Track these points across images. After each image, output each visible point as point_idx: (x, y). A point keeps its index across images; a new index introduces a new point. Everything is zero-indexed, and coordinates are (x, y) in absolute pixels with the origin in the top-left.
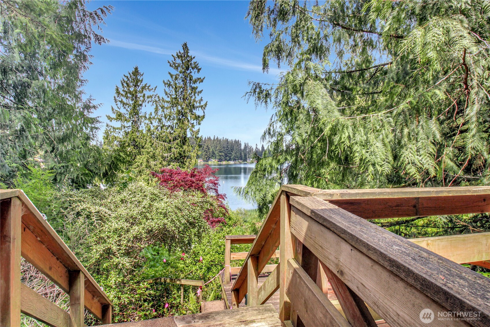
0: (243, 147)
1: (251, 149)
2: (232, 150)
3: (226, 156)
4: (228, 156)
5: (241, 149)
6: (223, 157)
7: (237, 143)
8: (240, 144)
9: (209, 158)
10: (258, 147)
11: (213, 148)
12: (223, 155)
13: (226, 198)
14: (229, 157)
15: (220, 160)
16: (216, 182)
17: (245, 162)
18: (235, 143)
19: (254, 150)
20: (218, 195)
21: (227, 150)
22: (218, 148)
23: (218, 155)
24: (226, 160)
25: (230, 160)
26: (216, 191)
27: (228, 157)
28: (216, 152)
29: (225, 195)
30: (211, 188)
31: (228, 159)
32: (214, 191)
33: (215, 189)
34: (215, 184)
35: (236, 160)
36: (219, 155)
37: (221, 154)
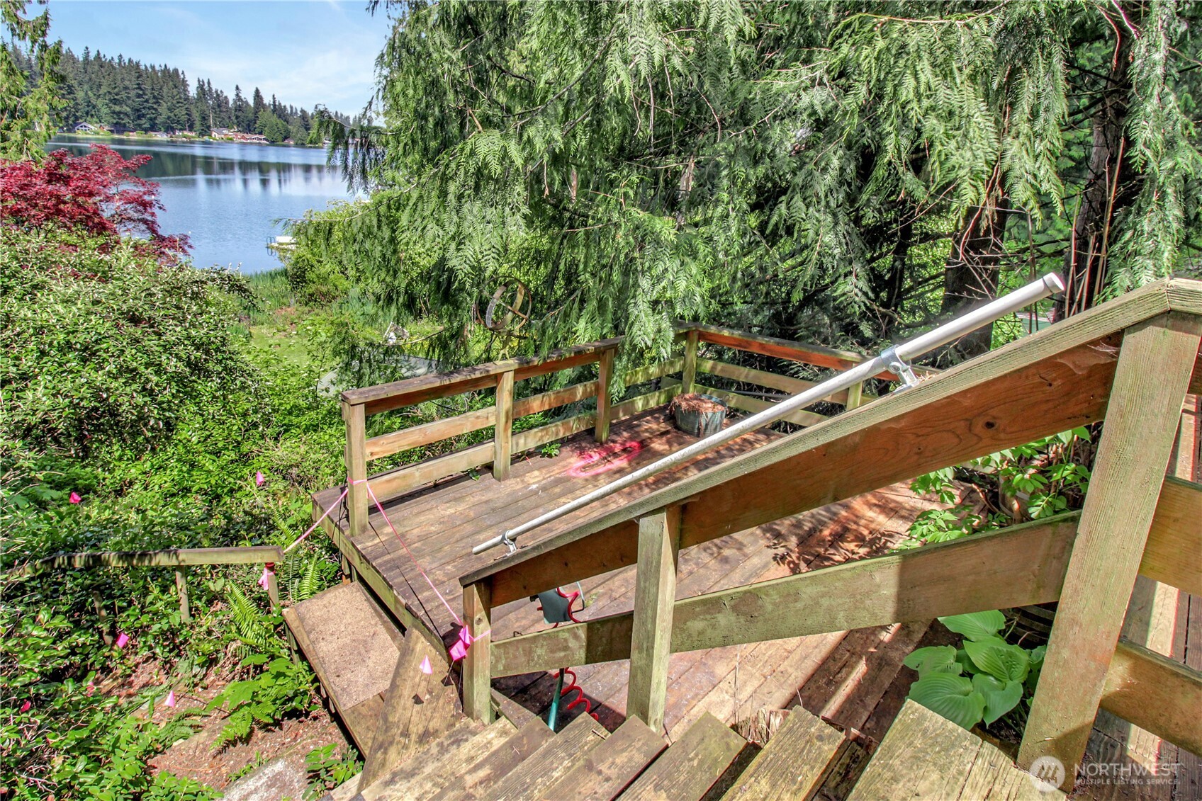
0: (193, 91)
1: (220, 102)
2: (157, 100)
3: (139, 117)
4: (144, 116)
5: (187, 99)
6: (126, 120)
7: (173, 78)
8: (184, 82)
9: (77, 118)
10: (242, 96)
11: (86, 87)
12: (126, 114)
13: (190, 247)
14: (151, 119)
15: (119, 127)
16: (147, 198)
17: (206, 138)
18: (164, 76)
19: (231, 102)
20: (160, 239)
21: (139, 96)
22: (103, 90)
23: (107, 111)
24: (138, 127)
25: (153, 128)
26: (151, 227)
27: (143, 121)
28: (99, 103)
29: (184, 238)
30: (130, 219)
31: (147, 125)
32: (143, 227)
33: (145, 222)
34: (145, 205)
35: (173, 130)
36: (114, 112)
37: (117, 108)
